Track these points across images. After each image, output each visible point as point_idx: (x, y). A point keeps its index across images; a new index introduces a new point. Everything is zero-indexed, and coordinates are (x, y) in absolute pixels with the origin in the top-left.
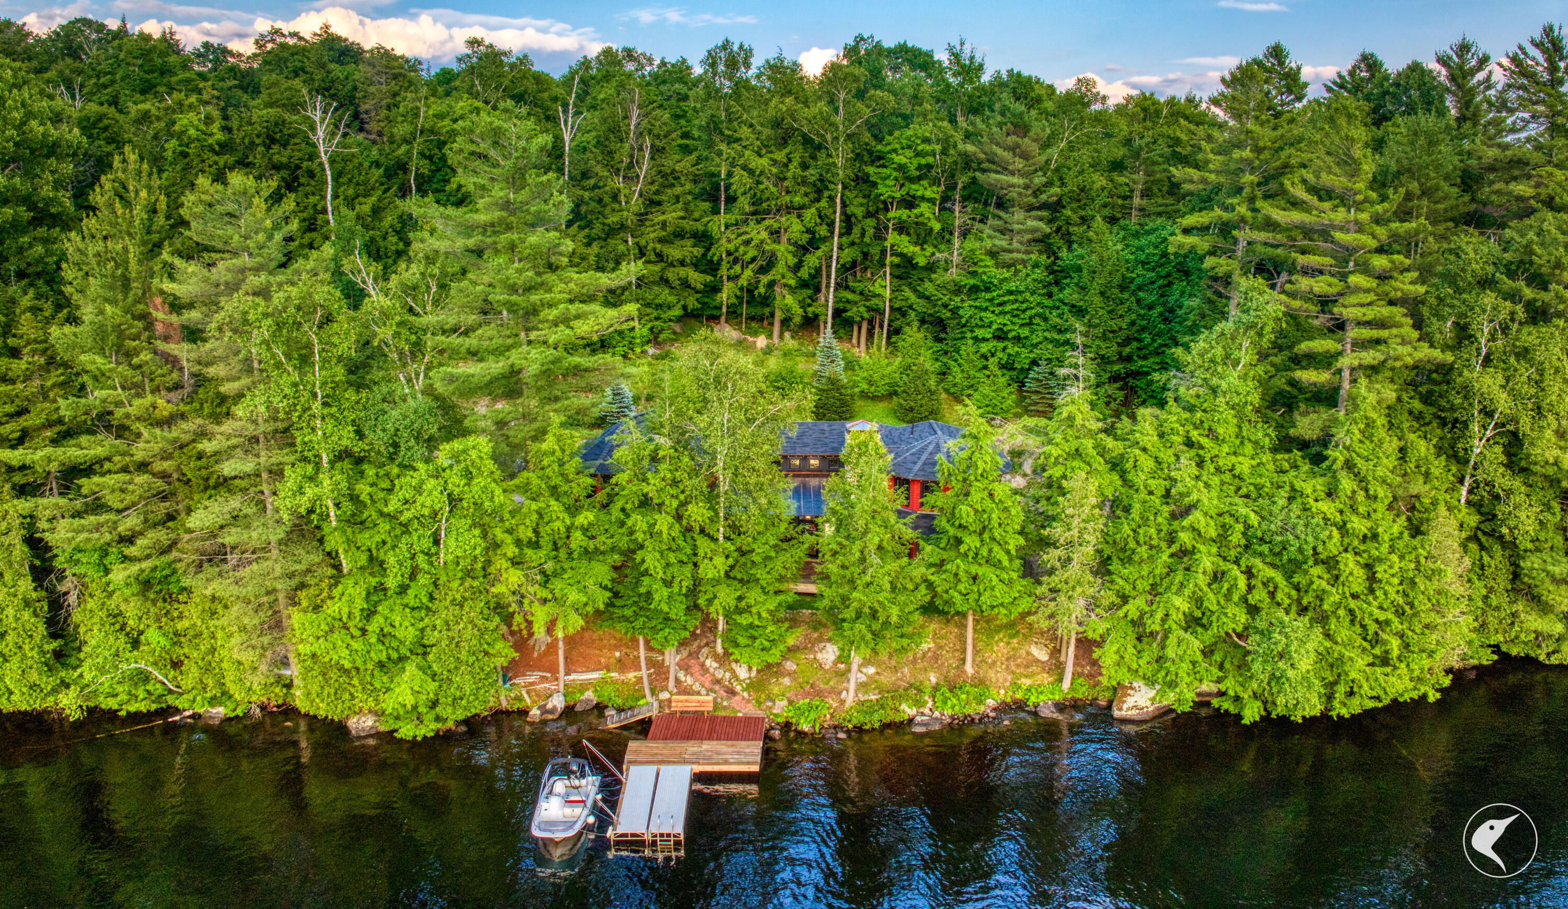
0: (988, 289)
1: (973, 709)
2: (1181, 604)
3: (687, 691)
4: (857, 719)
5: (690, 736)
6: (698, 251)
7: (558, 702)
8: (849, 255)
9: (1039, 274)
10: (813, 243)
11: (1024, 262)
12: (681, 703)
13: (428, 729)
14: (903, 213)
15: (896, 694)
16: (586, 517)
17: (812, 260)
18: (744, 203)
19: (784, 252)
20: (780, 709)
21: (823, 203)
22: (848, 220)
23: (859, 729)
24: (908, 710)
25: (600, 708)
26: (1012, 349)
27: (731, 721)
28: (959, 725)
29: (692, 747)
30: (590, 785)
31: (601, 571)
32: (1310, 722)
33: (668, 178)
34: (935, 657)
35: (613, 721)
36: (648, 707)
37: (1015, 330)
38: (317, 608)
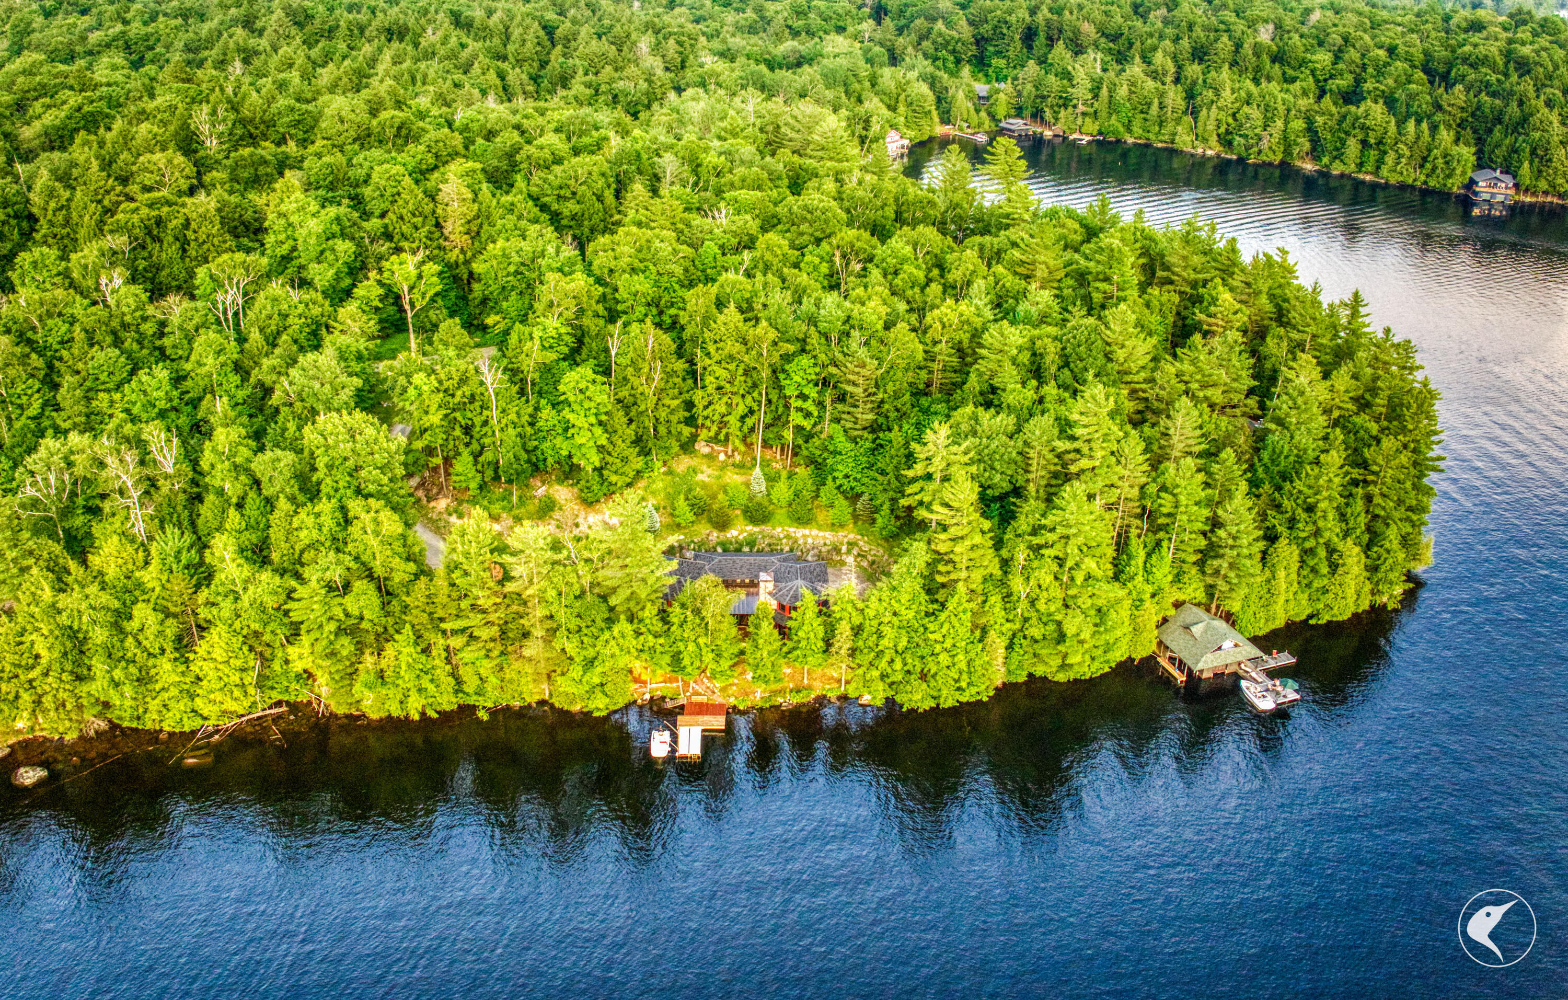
0: (840, 453)
1: (805, 700)
2: (876, 673)
3: (697, 693)
4: (760, 704)
5: (700, 713)
6: (687, 414)
7: (647, 697)
8: (769, 420)
9: (868, 445)
10: (751, 412)
11: (861, 437)
12: (695, 699)
13: (604, 713)
14: (799, 403)
15: (775, 693)
16: (661, 640)
17: (750, 422)
18: (710, 389)
19: (733, 420)
20: (732, 701)
21: (755, 395)
22: (769, 401)
23: (761, 709)
24: (780, 700)
25: (663, 698)
26: (854, 484)
27: (714, 706)
28: (799, 706)
29: (701, 718)
30: (666, 735)
31: (667, 659)
32: (932, 709)
33: (670, 374)
34: (792, 677)
35: (669, 705)
36: (682, 700)
37: (855, 475)
38: (563, 674)
